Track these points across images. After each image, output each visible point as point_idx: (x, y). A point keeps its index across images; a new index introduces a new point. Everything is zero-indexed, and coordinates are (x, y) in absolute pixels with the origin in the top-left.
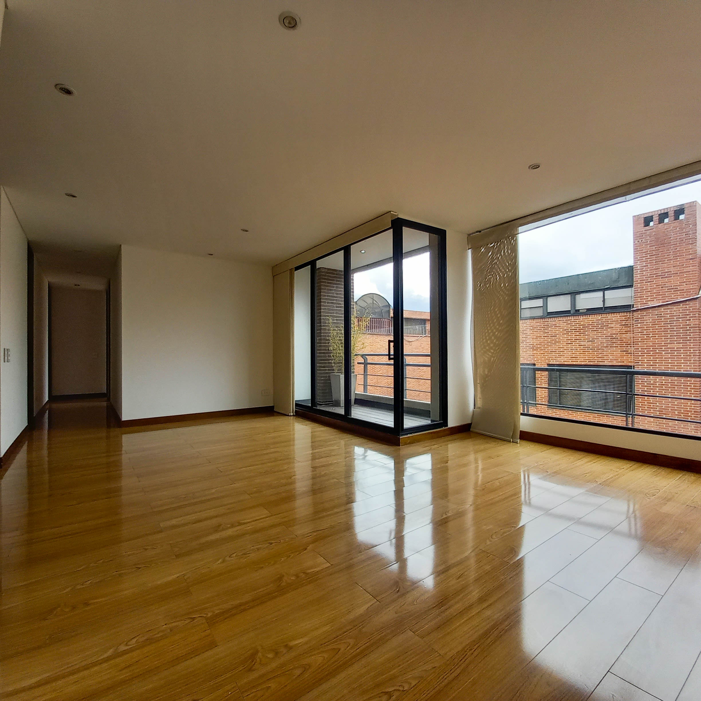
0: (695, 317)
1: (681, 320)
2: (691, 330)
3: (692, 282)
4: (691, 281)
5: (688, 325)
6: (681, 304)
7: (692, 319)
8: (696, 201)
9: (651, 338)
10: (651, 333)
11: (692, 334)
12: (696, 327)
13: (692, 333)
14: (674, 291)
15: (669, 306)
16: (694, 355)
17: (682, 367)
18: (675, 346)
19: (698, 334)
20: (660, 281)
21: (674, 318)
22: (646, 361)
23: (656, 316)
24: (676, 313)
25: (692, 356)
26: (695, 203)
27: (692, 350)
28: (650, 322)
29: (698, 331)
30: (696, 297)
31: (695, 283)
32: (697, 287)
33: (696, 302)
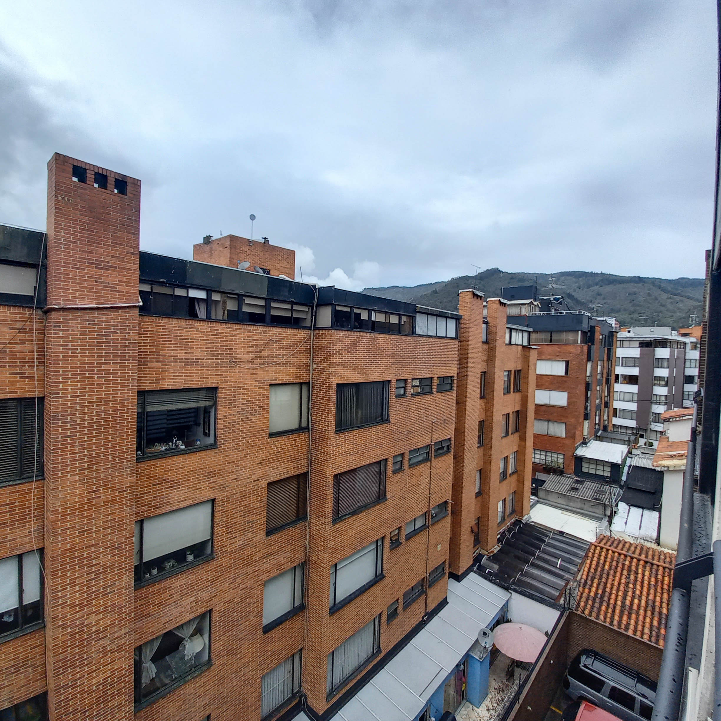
0: (136, 330)
1: (119, 331)
2: (130, 346)
3: (132, 284)
4: (132, 282)
5: (127, 340)
6: (120, 311)
7: (131, 332)
8: (141, 181)
9: (79, 355)
10: (79, 348)
11: (131, 352)
12: (136, 343)
13: (131, 350)
14: (111, 291)
15: (105, 310)
16: (132, 379)
17: (119, 395)
18: (111, 367)
19: (137, 351)
20: (94, 272)
21: (110, 329)
22: (70, 391)
23: (87, 323)
24: (114, 322)
25: (131, 381)
26: (139, 182)
27: (130, 372)
28: (78, 331)
29: (137, 348)
30: (138, 304)
31: (136, 287)
32: (138, 292)
33: (137, 311)
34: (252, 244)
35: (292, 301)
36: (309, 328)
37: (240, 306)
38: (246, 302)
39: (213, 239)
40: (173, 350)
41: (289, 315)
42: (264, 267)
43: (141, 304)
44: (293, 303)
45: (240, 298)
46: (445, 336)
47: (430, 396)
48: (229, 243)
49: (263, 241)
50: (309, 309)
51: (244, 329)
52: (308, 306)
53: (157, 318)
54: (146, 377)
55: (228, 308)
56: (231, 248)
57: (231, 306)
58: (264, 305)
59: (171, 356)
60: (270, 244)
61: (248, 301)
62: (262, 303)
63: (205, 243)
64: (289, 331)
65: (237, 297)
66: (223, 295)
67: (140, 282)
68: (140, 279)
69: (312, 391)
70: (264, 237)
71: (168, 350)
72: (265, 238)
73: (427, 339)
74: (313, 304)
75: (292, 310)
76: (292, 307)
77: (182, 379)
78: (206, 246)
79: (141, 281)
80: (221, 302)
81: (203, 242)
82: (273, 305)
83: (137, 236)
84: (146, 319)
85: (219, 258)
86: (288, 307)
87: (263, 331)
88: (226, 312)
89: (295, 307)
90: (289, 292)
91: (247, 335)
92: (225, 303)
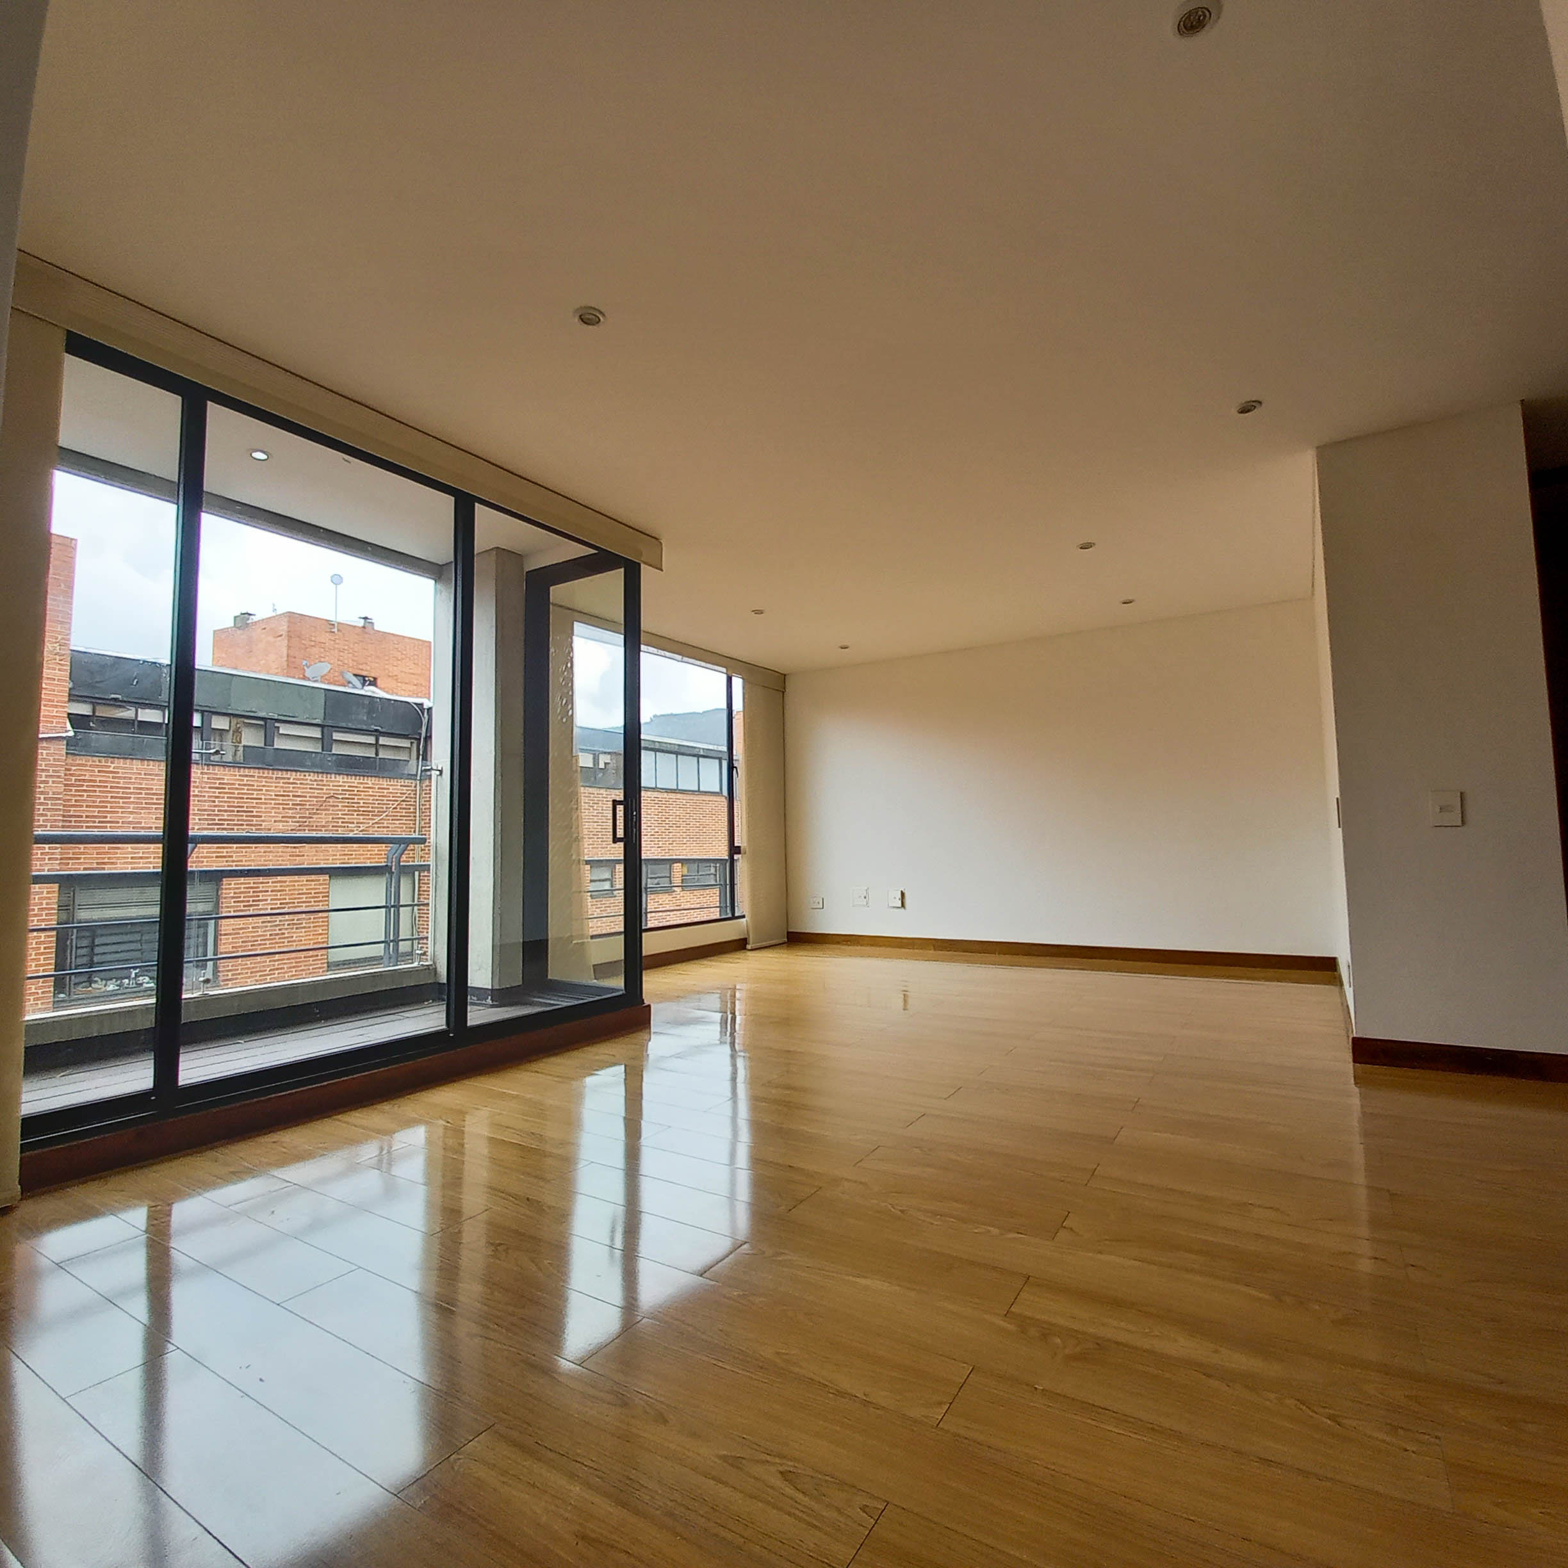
0: (59, 777)
2: (47, 804)
3: (57, 702)
4: (56, 700)
7: (51, 780)
8: (76, 540)
11: (49, 813)
12: (59, 799)
13: (49, 810)
16: (50, 859)
19: (61, 813)
26: (73, 542)
29: (61, 807)
30: (64, 735)
31: (64, 707)
32: (66, 715)
33: (63, 745)
34: (335, 630)
35: (376, 731)
36: (412, 777)
37: (269, 741)
38: (281, 732)
39: (255, 619)
40: (131, 813)
41: (371, 753)
42: (364, 673)
43: (71, 734)
44: (378, 734)
45: (268, 726)
46: (697, 789)
47: (667, 895)
48: (285, 628)
49: (361, 623)
50: (412, 743)
51: (276, 778)
52: (411, 738)
53: (103, 759)
54: (79, 859)
55: (244, 743)
56: (290, 637)
57: (251, 738)
58: (320, 736)
59: (130, 823)
60: (376, 628)
61: (284, 729)
62: (316, 733)
63: (239, 628)
64: (370, 782)
65: (262, 723)
66: (234, 721)
67: (70, 700)
68: (70, 695)
69: (419, 887)
70: (364, 616)
71: (122, 812)
72: (366, 618)
73: (656, 794)
74: (420, 734)
75: (376, 745)
76: (377, 740)
77: (150, 863)
78: (239, 632)
79: (73, 697)
80: (231, 732)
81: (233, 625)
82: (336, 736)
83: (67, 626)
84: (80, 760)
85: (267, 655)
86: (371, 740)
87: (316, 780)
88: (241, 749)
89: (383, 741)
90: (369, 713)
91: (282, 787)
92: (237, 731)
